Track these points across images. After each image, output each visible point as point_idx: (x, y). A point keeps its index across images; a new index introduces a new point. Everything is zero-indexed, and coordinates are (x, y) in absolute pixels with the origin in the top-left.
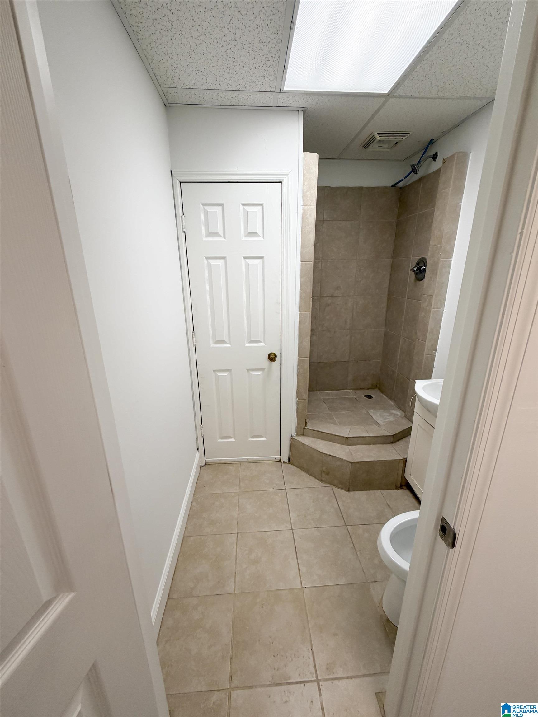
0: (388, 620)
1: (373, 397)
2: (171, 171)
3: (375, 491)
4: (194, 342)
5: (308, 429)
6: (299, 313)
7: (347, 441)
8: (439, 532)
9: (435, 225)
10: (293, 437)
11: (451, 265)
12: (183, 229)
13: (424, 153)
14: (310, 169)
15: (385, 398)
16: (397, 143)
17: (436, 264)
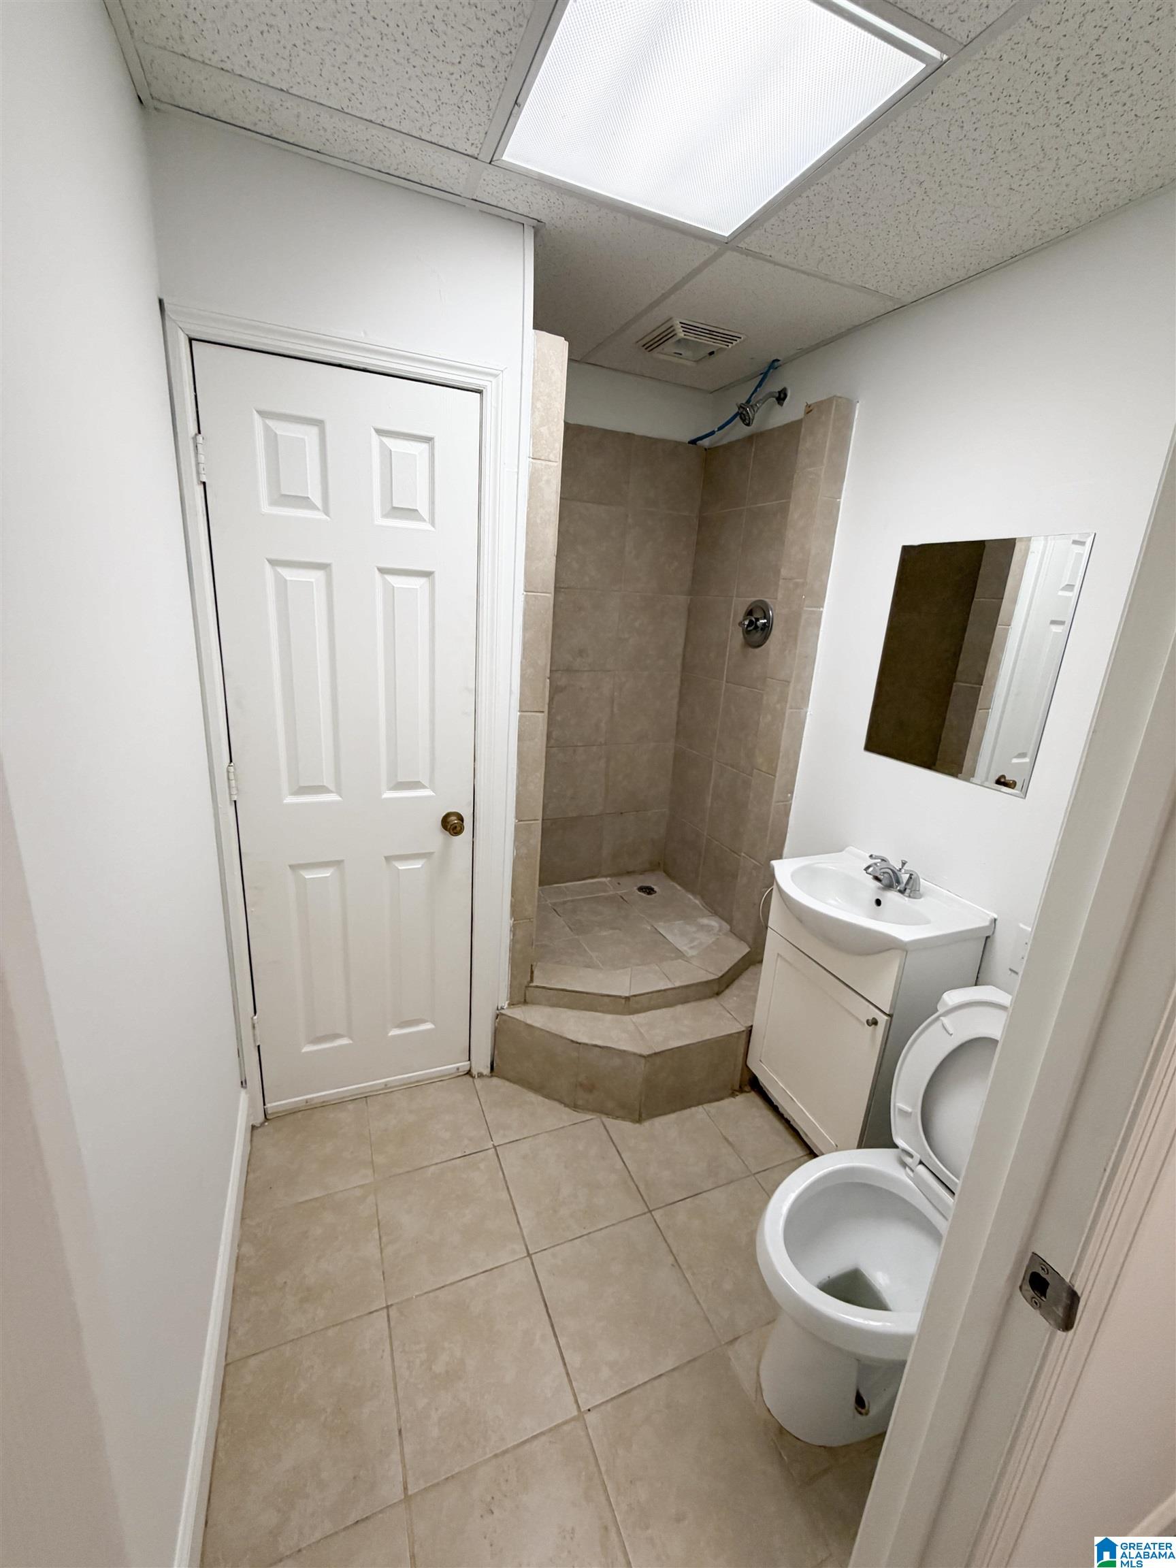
0: (781, 1431)
1: (655, 890)
2: (161, 302)
3: (693, 1109)
4: (234, 791)
5: (537, 987)
6: (519, 713)
7: (627, 1005)
8: (1021, 1287)
9: (790, 534)
10: (503, 1011)
11: (820, 621)
12: (198, 473)
13: (759, 385)
14: (550, 372)
15: (679, 891)
16: (712, 353)
17: (794, 619)
